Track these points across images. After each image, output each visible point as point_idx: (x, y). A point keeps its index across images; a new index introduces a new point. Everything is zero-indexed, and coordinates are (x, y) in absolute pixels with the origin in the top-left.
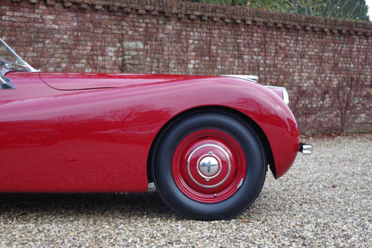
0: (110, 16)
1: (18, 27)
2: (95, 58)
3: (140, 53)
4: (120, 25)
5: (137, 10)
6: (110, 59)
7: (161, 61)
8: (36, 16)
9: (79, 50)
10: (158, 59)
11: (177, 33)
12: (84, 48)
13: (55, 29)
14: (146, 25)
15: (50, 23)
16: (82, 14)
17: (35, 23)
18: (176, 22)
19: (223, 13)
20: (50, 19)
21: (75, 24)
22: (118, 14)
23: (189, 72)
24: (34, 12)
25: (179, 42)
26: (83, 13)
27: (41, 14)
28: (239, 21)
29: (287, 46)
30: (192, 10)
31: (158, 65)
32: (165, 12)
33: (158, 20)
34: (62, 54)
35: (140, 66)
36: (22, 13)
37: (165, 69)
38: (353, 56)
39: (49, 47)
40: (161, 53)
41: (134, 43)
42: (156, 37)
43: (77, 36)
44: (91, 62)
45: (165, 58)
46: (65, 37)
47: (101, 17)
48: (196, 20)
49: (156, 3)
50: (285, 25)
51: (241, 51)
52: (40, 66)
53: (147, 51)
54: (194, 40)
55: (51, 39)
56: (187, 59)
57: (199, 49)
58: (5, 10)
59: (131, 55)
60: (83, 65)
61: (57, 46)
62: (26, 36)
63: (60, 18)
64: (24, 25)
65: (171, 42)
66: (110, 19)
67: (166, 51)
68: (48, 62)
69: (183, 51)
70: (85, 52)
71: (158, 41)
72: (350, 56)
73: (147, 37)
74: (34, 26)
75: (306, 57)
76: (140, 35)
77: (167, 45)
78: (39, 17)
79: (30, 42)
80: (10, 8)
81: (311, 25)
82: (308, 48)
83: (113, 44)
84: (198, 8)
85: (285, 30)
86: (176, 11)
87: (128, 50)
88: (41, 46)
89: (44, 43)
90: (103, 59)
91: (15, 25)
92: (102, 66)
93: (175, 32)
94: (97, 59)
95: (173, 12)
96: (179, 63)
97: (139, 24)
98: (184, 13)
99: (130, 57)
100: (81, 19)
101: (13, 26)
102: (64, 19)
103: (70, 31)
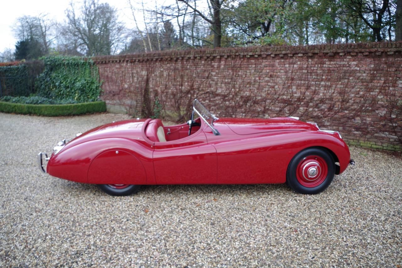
1: (333, 70)
2: (387, 88)
8: (344, 63)
9: (374, 83)
12: (378, 82)
13: (357, 70)
17: (343, 67)
20: (354, 64)
24: (344, 61)
26: (379, 58)
34: (361, 86)
36: (335, 62)
39: (352, 81)
43: (373, 74)
44: (383, 91)
46: (364, 75)
47: (395, 59)
52: (345, 93)
55: (354, 76)
58: (326, 61)
60: (376, 93)
61: (358, 81)
62: (337, 75)
63: (361, 63)
64: (336, 69)
68: (350, 91)
70: (379, 84)
74: (343, 69)
78: (346, 63)
79: (340, 79)
80: (328, 60)
88: (347, 81)
89: (348, 79)
90: (394, 89)
92: (392, 94)
94: (389, 89)
100: (377, 62)
101: (330, 70)
102: (364, 63)
103: (368, 71)
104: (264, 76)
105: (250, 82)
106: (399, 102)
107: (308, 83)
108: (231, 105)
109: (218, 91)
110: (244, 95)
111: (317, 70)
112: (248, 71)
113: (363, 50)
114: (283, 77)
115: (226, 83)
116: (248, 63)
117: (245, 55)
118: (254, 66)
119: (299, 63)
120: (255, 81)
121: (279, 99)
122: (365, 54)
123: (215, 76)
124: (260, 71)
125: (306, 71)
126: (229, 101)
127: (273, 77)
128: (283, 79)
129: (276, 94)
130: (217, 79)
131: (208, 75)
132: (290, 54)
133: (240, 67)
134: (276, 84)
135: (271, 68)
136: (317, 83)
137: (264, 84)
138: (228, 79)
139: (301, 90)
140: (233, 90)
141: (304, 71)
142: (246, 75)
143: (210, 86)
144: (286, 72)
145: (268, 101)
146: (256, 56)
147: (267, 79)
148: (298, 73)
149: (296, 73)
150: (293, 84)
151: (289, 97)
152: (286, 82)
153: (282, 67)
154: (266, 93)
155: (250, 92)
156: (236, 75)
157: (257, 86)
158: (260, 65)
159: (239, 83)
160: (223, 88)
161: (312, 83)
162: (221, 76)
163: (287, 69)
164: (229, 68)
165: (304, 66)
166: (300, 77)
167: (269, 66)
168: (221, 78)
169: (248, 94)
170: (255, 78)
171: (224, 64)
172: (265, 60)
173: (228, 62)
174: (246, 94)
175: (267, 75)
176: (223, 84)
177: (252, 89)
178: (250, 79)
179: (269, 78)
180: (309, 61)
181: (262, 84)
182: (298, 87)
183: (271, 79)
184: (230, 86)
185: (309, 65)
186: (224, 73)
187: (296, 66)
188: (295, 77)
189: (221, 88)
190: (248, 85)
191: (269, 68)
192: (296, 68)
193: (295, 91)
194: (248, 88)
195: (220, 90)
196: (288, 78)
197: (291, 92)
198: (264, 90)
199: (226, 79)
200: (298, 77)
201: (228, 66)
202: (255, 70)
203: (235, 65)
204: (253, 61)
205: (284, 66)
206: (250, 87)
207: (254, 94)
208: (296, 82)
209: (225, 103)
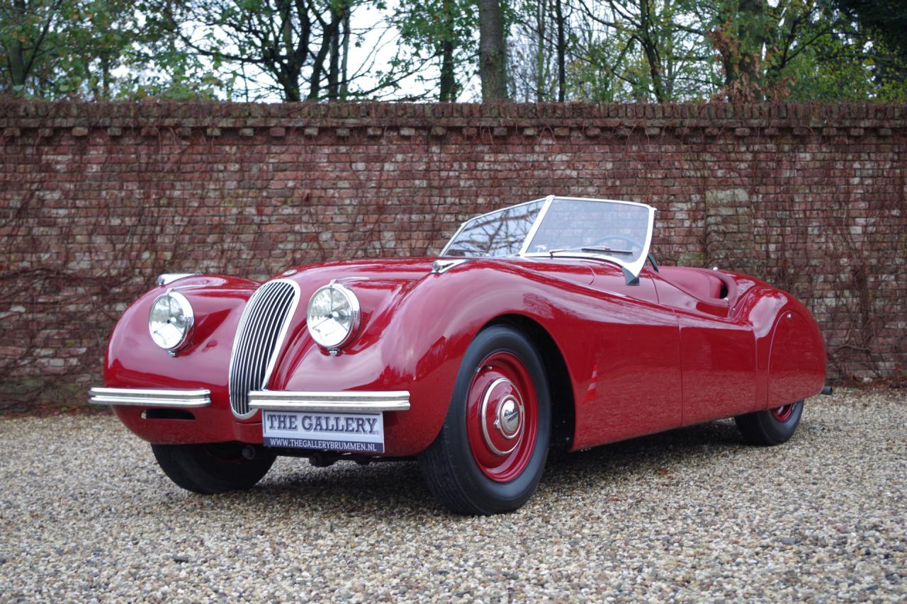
0: (677, 144)
1: (506, 179)
3: (741, 210)
4: (698, 160)
5: (733, 130)
6: (680, 225)
7: (787, 224)
8: (535, 157)
9: (617, 211)
10: (781, 220)
11: (822, 167)
13: (571, 178)
14: (754, 157)
15: (562, 168)
16: (623, 147)
17: (534, 169)
18: (821, 144)
20: (563, 161)
21: (609, 166)
22: (694, 140)
23: (854, 243)
24: (533, 152)
25: (827, 184)
26: (624, 144)
27: (542, 153)
30: (855, 119)
31: (783, 231)
32: (792, 129)
33: (778, 145)
34: (584, 220)
35: (740, 235)
36: (511, 155)
37: (798, 238)
40: (788, 208)
41: (728, 192)
42: (775, 178)
43: (614, 186)
45: (797, 216)
47: (660, 148)
48: (865, 136)
49: (772, 111)
53: (757, 205)
54: (862, 178)
56: (848, 216)
57: (876, 195)
58: (483, 152)
59: (721, 215)
61: (575, 208)
62: (519, 193)
63: (580, 157)
64: (515, 175)
65: (810, 186)
66: (679, 152)
67: (799, 202)
69: (837, 201)
70: (629, 214)
71: (780, 185)
73: (757, 178)
74: (533, 175)
76: (740, 176)
77: (801, 191)
78: (541, 159)
80: (490, 148)
83: (685, 198)
84: (867, 113)
86: (816, 123)
87: (716, 206)
90: (665, 225)
91: (500, 177)
92: (664, 239)
93: (818, 164)
94: (654, 227)
95: (811, 125)
96: (829, 225)
97: (739, 156)
98: (835, 125)
99: (719, 219)
100: (620, 156)
101: (496, 178)
102: (588, 159)
103: (599, 178)
104: (273, 202)
105: (220, 224)
106: (681, 258)
107: (433, 220)
109: (72, 265)
111: (458, 177)
112: (212, 186)
113: (586, 123)
114: (347, 202)
115: (112, 233)
117: (204, 129)
118: (237, 166)
119: (400, 157)
120: (241, 219)
122: (591, 133)
123: (58, 205)
124: (259, 183)
125: (425, 183)
126: (128, 300)
127: (310, 206)
128: (350, 209)
129: (324, 259)
130: (68, 216)
131: (25, 203)
132: (375, 127)
133: (178, 172)
134: (325, 226)
135: (300, 173)
136: (460, 217)
137: (279, 228)
138: (122, 215)
139: (413, 242)
140: (146, 255)
141: (417, 182)
142: (202, 198)
143: (34, 244)
144: (358, 186)
146: (248, 132)
147: (288, 211)
148: (398, 190)
149: (391, 188)
150: (382, 225)
152: (358, 221)
153: (343, 171)
154: (287, 261)
155: (224, 261)
156: (159, 199)
157: (251, 237)
158: (261, 162)
159: (171, 228)
160: (101, 252)
161: (445, 220)
162: (91, 203)
163: (362, 177)
164: (125, 176)
165: (416, 168)
166: (407, 201)
167: (294, 168)
168: (87, 213)
169: (213, 267)
170: (240, 210)
171: (103, 159)
172: (281, 145)
173: (123, 153)
174: (207, 268)
175: (289, 197)
176: (99, 234)
177: (231, 251)
178: (221, 214)
179: (295, 209)
180: (432, 153)
181: (269, 229)
182: (403, 233)
183: (304, 212)
184: (132, 244)
185: (432, 164)
186: (104, 193)
187: (392, 168)
188: (389, 203)
189: (91, 253)
190: (211, 236)
191: (295, 173)
192: (392, 173)
193: (393, 246)
194: (215, 247)
195: (86, 259)
196: (367, 205)
197: (378, 251)
198: (280, 249)
199: (113, 216)
200: (399, 201)
201: (124, 166)
202: (241, 181)
203: (156, 161)
204: (231, 149)
205: (351, 166)
206: (222, 241)
207: (239, 265)
208: (395, 219)
209: (110, 308)
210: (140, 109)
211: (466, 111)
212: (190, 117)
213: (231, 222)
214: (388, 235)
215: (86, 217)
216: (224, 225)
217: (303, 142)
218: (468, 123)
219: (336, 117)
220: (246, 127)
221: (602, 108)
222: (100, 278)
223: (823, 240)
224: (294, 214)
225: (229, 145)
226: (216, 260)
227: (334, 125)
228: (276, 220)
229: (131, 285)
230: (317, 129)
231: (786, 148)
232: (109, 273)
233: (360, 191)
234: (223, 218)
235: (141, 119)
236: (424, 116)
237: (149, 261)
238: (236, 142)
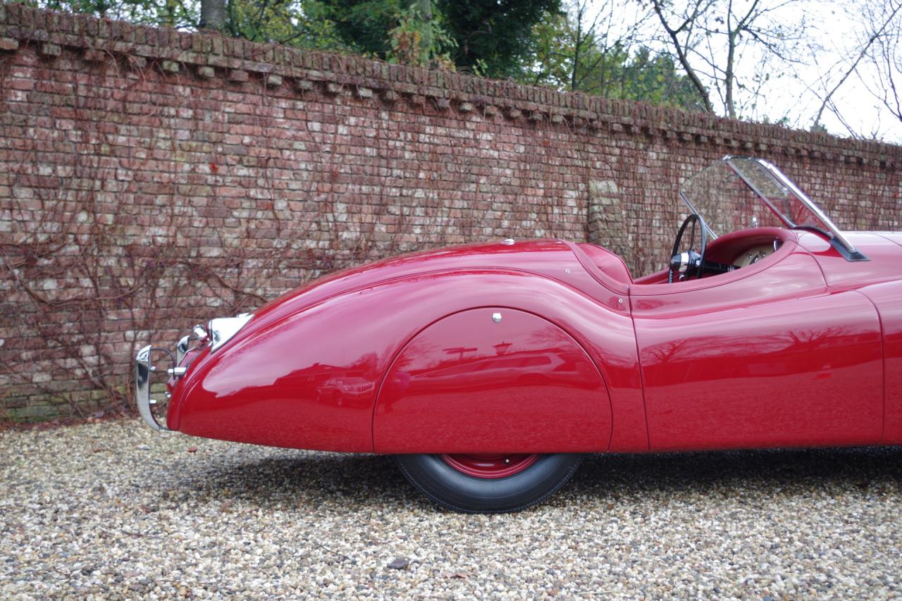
0: (570, 134)
1: (443, 154)
2: (549, 209)
3: (614, 201)
4: (584, 150)
5: (611, 125)
7: (640, 216)
8: (467, 132)
9: (527, 195)
10: (636, 212)
11: (663, 166)
12: (533, 193)
13: (493, 158)
14: (621, 152)
15: (487, 147)
16: (532, 131)
17: (465, 147)
18: (663, 145)
19: (728, 131)
20: (487, 141)
22: (582, 131)
24: (465, 128)
25: (665, 182)
26: (534, 129)
27: (473, 130)
28: (749, 145)
29: (811, 189)
30: (687, 125)
31: (638, 222)
32: (649, 129)
33: (637, 143)
34: (502, 203)
35: (617, 224)
36: (447, 130)
37: (646, 230)
38: (898, 207)
39: (485, 190)
40: (641, 202)
41: (604, 183)
42: (633, 172)
43: (525, 170)
44: (544, 217)
45: (646, 209)
46: (508, 172)
47: (558, 136)
48: (690, 142)
49: (637, 111)
50: (811, 153)
51: (749, 197)
52: (473, 224)
53: (622, 197)
54: (686, 178)
55: (488, 176)
56: (677, 212)
58: (424, 124)
59: (602, 205)
60: (533, 223)
61: (497, 189)
62: (453, 170)
63: (500, 138)
64: (449, 150)
65: (655, 182)
66: (570, 141)
67: (648, 197)
68: (483, 218)
69: (671, 198)
70: (536, 199)
71: (637, 180)
72: (892, 205)
73: (623, 172)
74: (464, 153)
75: (837, 207)
76: (611, 169)
77: (649, 187)
78: (471, 136)
79: (459, 182)
80: (431, 120)
81: (845, 152)
82: (839, 192)
83: (574, 186)
85: (809, 161)
86: (664, 126)
87: (597, 195)
88: (474, 190)
89: (477, 183)
90: (561, 211)
91: (439, 152)
92: (559, 225)
93: (660, 163)
94: (552, 213)
95: (661, 127)
96: (665, 219)
97: (611, 150)
98: (675, 129)
99: (601, 208)
100: (530, 139)
101: (435, 152)
102: (507, 140)
103: (514, 161)
104: (229, 159)
105: (170, 181)
107: (381, 191)
108: (74, 292)
110: (144, 241)
111: (403, 149)
112: (162, 135)
113: (511, 103)
114: (303, 166)
115: (41, 187)
116: (161, 100)
117: (161, 60)
118: (191, 112)
119: (352, 120)
120: (194, 177)
121: (292, 251)
124: (214, 136)
125: (374, 153)
126: (59, 276)
127: (266, 168)
128: (305, 174)
129: (279, 230)
132: (336, 83)
133: (123, 112)
134: (281, 192)
135: (258, 129)
136: (405, 192)
137: (234, 192)
138: (54, 163)
139: (363, 215)
140: (83, 217)
141: (368, 150)
142: (150, 148)
144: (314, 149)
145: (252, 263)
146: (209, 71)
147: (243, 172)
148: (351, 157)
149: (344, 155)
150: (335, 195)
151: (327, 243)
152: (313, 189)
153: (299, 130)
154: (241, 231)
155: (173, 228)
156: (99, 145)
157: (204, 201)
158: (215, 110)
159: (114, 183)
160: (26, 210)
161: (391, 194)
162: (13, 143)
163: (317, 140)
164: (58, 110)
165: (367, 134)
166: (358, 170)
167: (251, 121)
168: (9, 156)
169: (160, 236)
170: (192, 166)
171: (32, 85)
172: (238, 92)
173: (56, 81)
174: (154, 236)
175: (244, 156)
176: (23, 186)
177: (181, 216)
178: (172, 170)
179: (251, 170)
180: (381, 119)
181: (222, 192)
182: (354, 205)
183: (260, 175)
184: (65, 200)
185: (381, 131)
186: (31, 131)
187: (345, 132)
188: (342, 171)
189: (11, 210)
190: (160, 197)
191: (251, 127)
192: (345, 138)
193: (344, 220)
194: (164, 211)
195: (6, 218)
196: (321, 172)
197: (331, 224)
198: (233, 217)
199: (41, 162)
200: (351, 169)
201: (57, 99)
202: (194, 131)
203: (99, 96)
204: (184, 90)
205: (307, 125)
206: (172, 205)
207: (190, 234)
208: (347, 189)
209: (36, 285)
210: (87, 25)
211: (417, 76)
212: (147, 43)
213: (183, 181)
214: (341, 207)
215: (6, 161)
216: (174, 183)
217: (260, 92)
218: (418, 91)
219: (300, 67)
220: (208, 66)
221: (523, 90)
222: (25, 244)
223: (661, 232)
224: (249, 177)
225: (183, 85)
226: (165, 228)
227: (299, 75)
228: (232, 182)
229: (64, 255)
230: (280, 78)
231: (641, 146)
232: (36, 239)
233: (315, 155)
234: (173, 176)
235: (86, 38)
236: (380, 78)
237: (87, 225)
238: (190, 83)
